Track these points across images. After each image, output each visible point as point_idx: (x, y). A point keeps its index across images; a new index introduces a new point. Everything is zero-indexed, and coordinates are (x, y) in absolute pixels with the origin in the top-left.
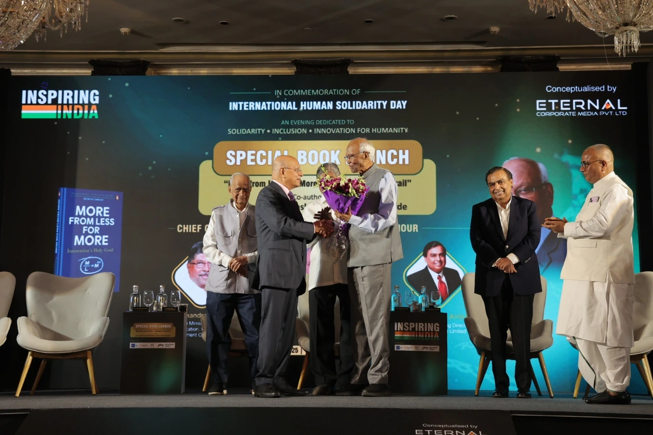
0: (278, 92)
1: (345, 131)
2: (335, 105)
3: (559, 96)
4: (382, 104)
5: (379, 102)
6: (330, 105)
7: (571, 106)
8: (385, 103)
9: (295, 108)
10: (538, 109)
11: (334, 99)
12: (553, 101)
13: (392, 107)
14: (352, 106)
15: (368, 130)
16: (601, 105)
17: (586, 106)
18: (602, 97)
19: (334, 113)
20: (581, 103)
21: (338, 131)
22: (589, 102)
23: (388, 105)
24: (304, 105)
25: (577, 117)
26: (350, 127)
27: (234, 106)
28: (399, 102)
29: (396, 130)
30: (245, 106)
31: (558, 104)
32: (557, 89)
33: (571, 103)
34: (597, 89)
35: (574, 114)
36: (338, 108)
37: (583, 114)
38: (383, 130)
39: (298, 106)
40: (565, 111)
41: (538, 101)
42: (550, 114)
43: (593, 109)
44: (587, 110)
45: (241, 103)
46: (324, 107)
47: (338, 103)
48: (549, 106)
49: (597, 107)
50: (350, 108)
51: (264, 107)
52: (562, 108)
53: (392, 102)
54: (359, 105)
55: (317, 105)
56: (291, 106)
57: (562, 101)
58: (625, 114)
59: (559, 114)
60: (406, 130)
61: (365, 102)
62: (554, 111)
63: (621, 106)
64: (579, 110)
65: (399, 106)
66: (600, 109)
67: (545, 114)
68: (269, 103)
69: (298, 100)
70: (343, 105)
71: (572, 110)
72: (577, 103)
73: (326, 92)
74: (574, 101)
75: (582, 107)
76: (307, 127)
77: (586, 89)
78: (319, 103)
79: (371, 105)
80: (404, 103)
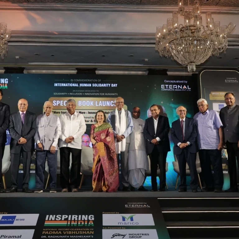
0: (72, 80)
1: (95, 94)
2: (92, 85)
3: (169, 84)
4: (108, 85)
5: (108, 84)
6: (90, 85)
7: (173, 87)
8: (109, 85)
9: (78, 86)
10: (162, 88)
11: (92, 83)
12: (167, 85)
13: (112, 86)
14: (98, 85)
15: (103, 94)
16: (182, 87)
17: (177, 87)
18: (183, 84)
19: (92, 88)
20: (176, 86)
21: (93, 94)
22: (179, 86)
23: (111, 85)
24: (81, 85)
25: (175, 91)
26: (97, 93)
27: (56, 85)
28: (115, 84)
29: (113, 94)
30: (60, 85)
31: (168, 87)
32: (168, 81)
33: (173, 86)
34: (181, 82)
35: (174, 90)
36: (93, 86)
37: (177, 90)
38: (109, 94)
39: (79, 85)
40: (171, 89)
41: (162, 85)
42: (166, 90)
43: (180, 88)
44: (178, 89)
45: (58, 84)
46: (88, 85)
47: (93, 84)
48: (165, 87)
49: (181, 88)
50: (97, 86)
51: (67, 85)
52: (170, 88)
53: (112, 84)
54: (101, 85)
55: (85, 85)
56: (76, 85)
57: (170, 85)
58: (190, 90)
59: (169, 90)
60: (117, 94)
61: (102, 84)
62: (167, 89)
63: (189, 88)
64: (175, 89)
65: (115, 86)
66: (182, 89)
67: (164, 90)
68: (68, 84)
69: (79, 83)
70: (95, 85)
71: (173, 89)
72: (175, 86)
73: (89, 80)
74: (174, 86)
75: (176, 87)
76: (82, 93)
77: (178, 82)
78: (86, 84)
79: (105, 85)
80: (116, 85)
